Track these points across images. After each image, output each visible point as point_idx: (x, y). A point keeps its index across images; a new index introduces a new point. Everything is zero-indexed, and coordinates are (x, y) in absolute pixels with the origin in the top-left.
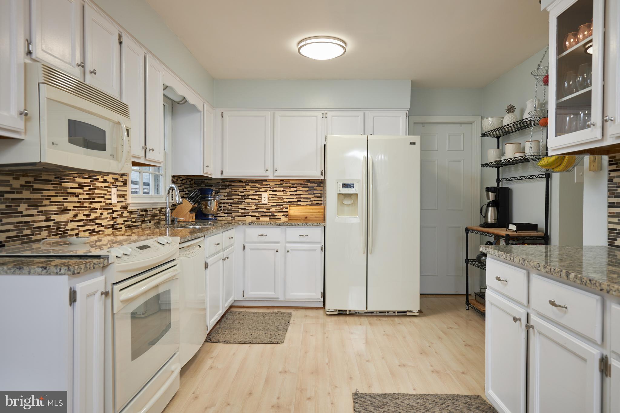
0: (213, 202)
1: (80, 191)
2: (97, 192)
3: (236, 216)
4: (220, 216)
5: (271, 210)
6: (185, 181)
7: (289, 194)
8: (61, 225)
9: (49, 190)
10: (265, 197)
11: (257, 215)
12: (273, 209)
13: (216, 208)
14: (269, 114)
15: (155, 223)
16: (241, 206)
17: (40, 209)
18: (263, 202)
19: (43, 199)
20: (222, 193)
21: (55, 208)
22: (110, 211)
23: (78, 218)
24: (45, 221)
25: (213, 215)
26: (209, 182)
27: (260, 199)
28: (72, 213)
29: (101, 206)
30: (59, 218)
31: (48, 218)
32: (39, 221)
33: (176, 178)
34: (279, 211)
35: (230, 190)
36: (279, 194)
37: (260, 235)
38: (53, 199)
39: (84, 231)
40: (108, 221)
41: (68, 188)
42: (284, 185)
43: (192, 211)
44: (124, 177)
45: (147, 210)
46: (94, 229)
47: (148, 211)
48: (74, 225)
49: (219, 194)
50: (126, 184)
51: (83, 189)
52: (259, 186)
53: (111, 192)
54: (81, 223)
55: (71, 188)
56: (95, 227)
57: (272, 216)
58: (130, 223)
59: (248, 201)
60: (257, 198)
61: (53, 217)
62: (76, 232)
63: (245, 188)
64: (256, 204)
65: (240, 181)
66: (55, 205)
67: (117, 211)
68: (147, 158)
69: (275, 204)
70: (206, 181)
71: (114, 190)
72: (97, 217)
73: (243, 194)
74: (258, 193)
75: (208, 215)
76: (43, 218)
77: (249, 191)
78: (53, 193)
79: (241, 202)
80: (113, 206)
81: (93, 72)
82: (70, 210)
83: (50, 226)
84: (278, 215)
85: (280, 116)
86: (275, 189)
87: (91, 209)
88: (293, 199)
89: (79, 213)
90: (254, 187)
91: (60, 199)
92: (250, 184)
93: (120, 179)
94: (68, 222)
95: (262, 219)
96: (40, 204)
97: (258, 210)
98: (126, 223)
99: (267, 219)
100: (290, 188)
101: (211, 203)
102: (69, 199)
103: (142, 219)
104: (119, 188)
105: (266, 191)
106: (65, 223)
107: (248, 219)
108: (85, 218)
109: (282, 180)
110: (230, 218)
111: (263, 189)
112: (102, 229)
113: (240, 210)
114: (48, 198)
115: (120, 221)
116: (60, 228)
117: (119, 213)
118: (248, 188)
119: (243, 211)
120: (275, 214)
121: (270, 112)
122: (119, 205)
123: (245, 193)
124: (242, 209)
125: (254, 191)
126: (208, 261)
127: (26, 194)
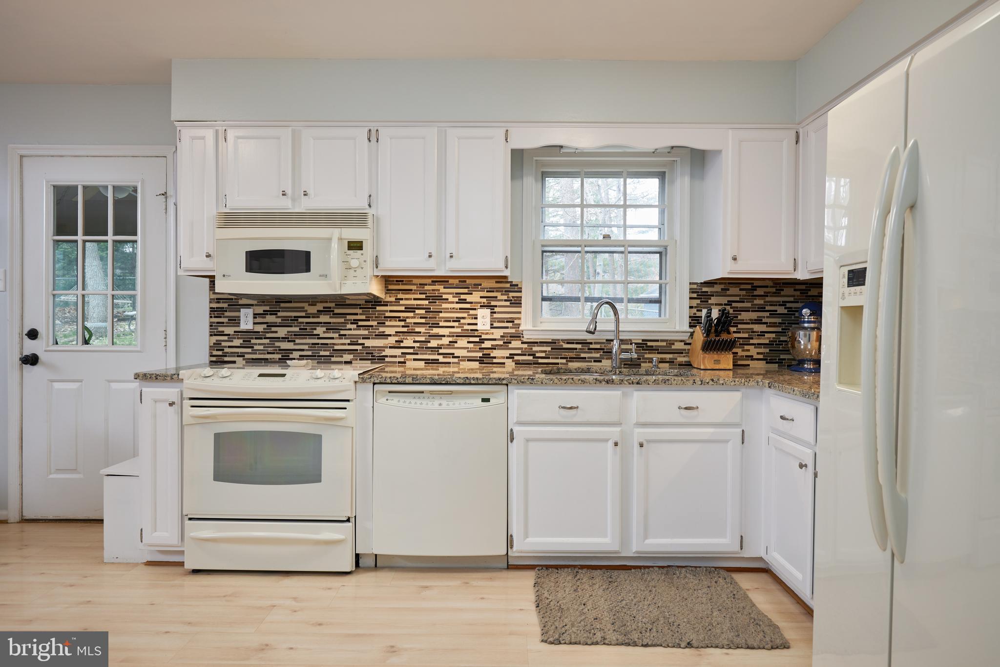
1: (411, 314)
2: (441, 315)
8: (375, 350)
17: (342, 332)
19: (348, 323)
21: (365, 332)
22: (477, 339)
23: (402, 345)
24: (349, 344)
28: (392, 339)
29: (450, 333)
30: (368, 343)
31: (354, 341)
33: (717, 288)
38: (360, 323)
39: (415, 360)
40: (468, 351)
41: (387, 311)
45: (588, 341)
46: (438, 360)
47: (591, 343)
48: (396, 352)
50: (521, 303)
51: (415, 312)
53: (477, 315)
54: (411, 351)
55: (391, 311)
58: (531, 358)
61: (360, 341)
62: (402, 360)
66: (365, 330)
67: (494, 340)
71: (484, 313)
72: (443, 345)
76: (348, 341)
78: (363, 317)
80: (482, 333)
82: (390, 335)
83: (357, 350)
87: (429, 336)
89: (407, 339)
91: (375, 323)
93: (505, 297)
94: (387, 347)
96: (342, 328)
98: (518, 358)
102: (387, 323)
103: (570, 355)
104: (496, 309)
106: (382, 349)
108: (417, 345)
112: (456, 360)
114: (355, 322)
115: (497, 353)
116: (373, 353)
117: (500, 343)
122: (499, 333)
126: (516, 429)
127: (324, 318)
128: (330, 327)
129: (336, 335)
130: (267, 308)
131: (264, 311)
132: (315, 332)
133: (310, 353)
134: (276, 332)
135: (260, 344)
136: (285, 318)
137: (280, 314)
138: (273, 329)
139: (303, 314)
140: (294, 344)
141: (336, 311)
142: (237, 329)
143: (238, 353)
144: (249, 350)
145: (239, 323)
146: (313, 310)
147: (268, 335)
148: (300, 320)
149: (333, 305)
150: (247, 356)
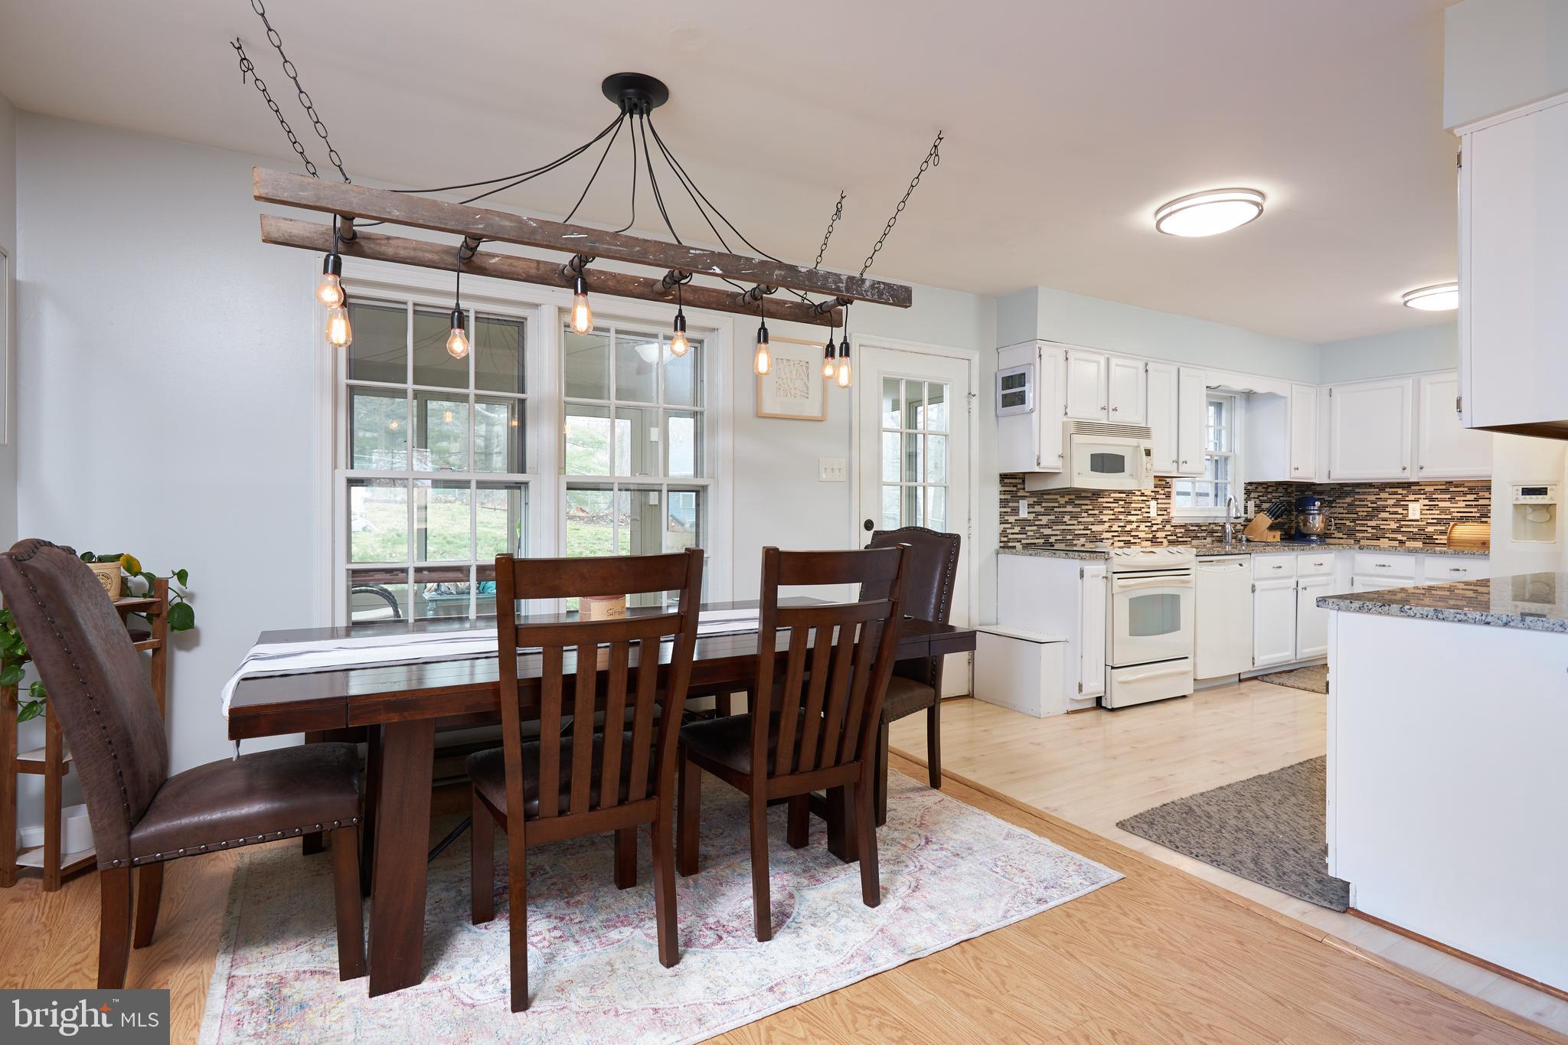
0: (1317, 517)
1: (1116, 505)
2: (1133, 505)
3: (1363, 538)
4: (1335, 538)
5: (1426, 530)
6: (1274, 488)
7: (1463, 504)
8: (1097, 534)
9: (1087, 505)
10: (1415, 510)
11: (1400, 537)
12: (1430, 529)
13: (1322, 525)
14: (1409, 383)
15: (1213, 541)
16: (1370, 523)
17: (1080, 520)
18: (1411, 517)
19: (1082, 512)
20: (1339, 503)
21: (1092, 519)
22: (1149, 524)
23: (1112, 529)
24: (1083, 530)
25: (1318, 535)
26: (1318, 488)
27: (1405, 512)
28: (1107, 525)
29: (1138, 519)
30: (1095, 528)
31: (1086, 527)
32: (1079, 529)
33: (1253, 487)
34: (1443, 533)
35: (1353, 499)
36: (1441, 504)
37: (1380, 566)
38: (1090, 512)
39: (1119, 541)
40: (1146, 534)
41: (1103, 502)
42: (1451, 489)
43: (1271, 528)
44: (1167, 490)
45: (1201, 524)
46: (1130, 541)
48: (1109, 535)
49: (1333, 505)
50: (1171, 496)
52: (1405, 492)
53: (1150, 505)
54: (1116, 534)
56: (1131, 539)
57: (1429, 540)
58: (1175, 537)
59: (1383, 515)
60: (1400, 510)
61: (1090, 527)
62: (1111, 541)
63: (1378, 497)
64: (1399, 521)
65: (1371, 485)
66: (1093, 517)
67: (1158, 524)
68: (1180, 471)
69: (1435, 521)
70: (1313, 487)
71: (1153, 503)
72: (1133, 529)
73: (1375, 505)
74: (1402, 503)
75: (1310, 535)
76: (1082, 527)
77: (1386, 500)
78: (1090, 507)
79: (1370, 516)
80: (1152, 519)
81: (1115, 410)
82: (1105, 522)
83: (1087, 534)
84: (1441, 539)
85: (1431, 383)
86: (1434, 496)
87: (1127, 522)
88: (1472, 512)
89: (1115, 524)
90: (1396, 493)
91: (1096, 512)
92: (1387, 490)
93: (1163, 492)
94: (1103, 531)
95: (1408, 544)
96: (1080, 516)
97: (1402, 530)
98: (1169, 538)
99: (1419, 544)
100: (1465, 494)
101: (1314, 519)
102: (1105, 512)
103: (1193, 534)
104: (1159, 501)
105: (1416, 500)
106: (1101, 533)
107: (1384, 543)
108: (1120, 529)
109: (1450, 483)
110: (1352, 541)
111: (1412, 497)
112: (1139, 540)
113: (1369, 530)
114: (1086, 511)
115: (1159, 534)
116: (1096, 536)
117: (1161, 527)
118: (1383, 495)
119: (1375, 531)
120: (1434, 537)
121: (1411, 380)
122: (1160, 519)
123: (1378, 503)
124: (1373, 527)
125: (1395, 501)
126: (1257, 584)
127: (1069, 508)
128: (1074, 516)
129: (1075, 522)
130: (1036, 499)
131: (1034, 502)
132: (1064, 520)
133: (1060, 538)
134: (1041, 520)
135: (1031, 531)
136: (1046, 508)
137: (1043, 504)
138: (1040, 517)
139: (1057, 505)
140: (1053, 530)
141: (1077, 502)
142: (1017, 518)
143: (1017, 539)
144: (1024, 536)
145: (1018, 512)
146: (1062, 501)
147: (1037, 523)
148: (1056, 510)
149: (1073, 497)
150: (1023, 541)
